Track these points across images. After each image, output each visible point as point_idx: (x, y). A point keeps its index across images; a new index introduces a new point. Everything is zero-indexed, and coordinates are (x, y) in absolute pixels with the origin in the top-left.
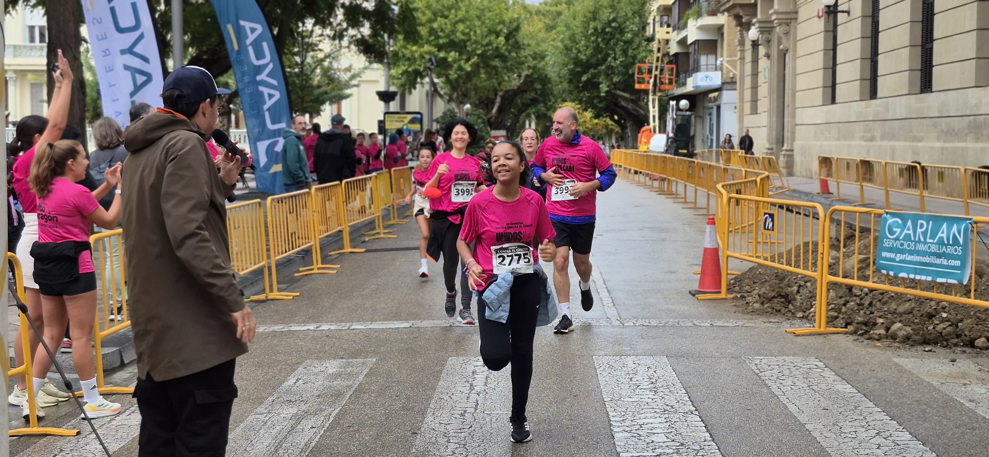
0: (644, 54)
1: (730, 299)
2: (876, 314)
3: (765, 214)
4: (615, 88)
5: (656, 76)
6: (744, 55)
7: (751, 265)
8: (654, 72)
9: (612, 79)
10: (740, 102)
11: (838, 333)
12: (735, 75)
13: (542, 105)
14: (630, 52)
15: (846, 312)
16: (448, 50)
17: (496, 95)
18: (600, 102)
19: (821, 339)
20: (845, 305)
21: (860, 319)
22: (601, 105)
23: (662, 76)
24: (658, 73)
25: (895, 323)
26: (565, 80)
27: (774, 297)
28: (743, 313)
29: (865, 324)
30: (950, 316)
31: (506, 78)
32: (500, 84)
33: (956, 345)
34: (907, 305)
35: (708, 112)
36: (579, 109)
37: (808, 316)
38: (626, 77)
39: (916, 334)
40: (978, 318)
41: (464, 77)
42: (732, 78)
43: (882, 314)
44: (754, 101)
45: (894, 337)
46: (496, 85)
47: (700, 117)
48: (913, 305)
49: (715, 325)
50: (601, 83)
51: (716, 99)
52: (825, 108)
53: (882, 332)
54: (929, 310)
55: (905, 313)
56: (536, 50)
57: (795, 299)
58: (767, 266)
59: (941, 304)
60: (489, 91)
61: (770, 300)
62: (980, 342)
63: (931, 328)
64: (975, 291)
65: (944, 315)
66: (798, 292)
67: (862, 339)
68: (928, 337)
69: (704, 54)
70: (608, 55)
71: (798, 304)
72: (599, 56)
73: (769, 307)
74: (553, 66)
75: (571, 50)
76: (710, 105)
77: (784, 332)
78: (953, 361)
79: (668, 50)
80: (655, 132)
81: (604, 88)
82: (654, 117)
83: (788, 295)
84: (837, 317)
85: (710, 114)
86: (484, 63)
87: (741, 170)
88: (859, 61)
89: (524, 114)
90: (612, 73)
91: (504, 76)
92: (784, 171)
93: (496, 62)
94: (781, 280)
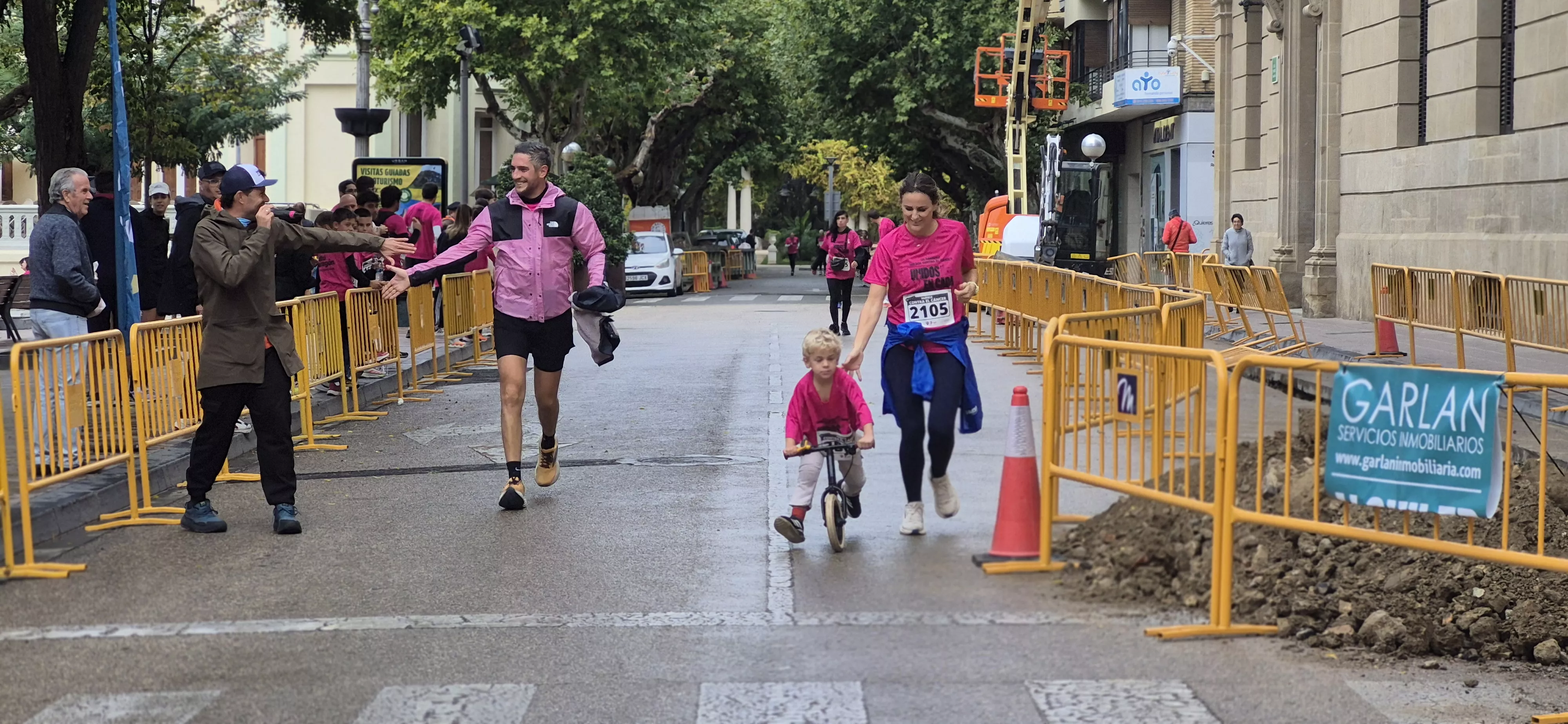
0: (998, 24)
1: (1057, 571)
2: (1341, 592)
3: (1120, 376)
4: (932, 106)
5: (1020, 75)
6: (1230, 28)
7: (1114, 498)
8: (1017, 68)
9: (923, 82)
10: (1222, 142)
11: (1258, 635)
12: (1210, 74)
13: (766, 145)
14: (966, 18)
15: (1279, 590)
16: (524, 10)
17: (645, 119)
18: (905, 139)
19: (1216, 645)
20: (1281, 575)
21: (1302, 603)
22: (908, 147)
23: (1039, 77)
24: (1025, 68)
25: (1374, 610)
26: (811, 84)
27: (1142, 563)
28: (1073, 598)
29: (1314, 614)
30: (1488, 595)
31: (669, 80)
32: (650, 93)
33: (1495, 656)
34: (1404, 574)
35: (1153, 163)
36: (855, 155)
37: (1206, 602)
38: (958, 77)
39: (1411, 634)
40: (1547, 597)
41: (562, 75)
42: (1206, 82)
43: (1351, 592)
44: (1254, 138)
45: (1368, 641)
46: (642, 95)
47: (1136, 176)
48: (1417, 573)
49: (998, 621)
50: (898, 92)
51: (1169, 133)
52: (1402, 154)
53: (1346, 629)
54: (1448, 583)
55: (1398, 590)
56: (744, 12)
57: (1187, 568)
58: (1148, 500)
59: (1473, 570)
60: (625, 110)
61: (1132, 569)
62: (1544, 649)
63: (1448, 620)
64: (1547, 540)
65: (1478, 592)
66: (1199, 552)
67: (1301, 645)
68: (1438, 638)
69: (1141, 25)
70: (915, 25)
71: (1192, 578)
72: (893, 28)
73: (1129, 585)
74: (781, 51)
75: (825, 13)
76: (1157, 146)
77: (1142, 634)
78: (1472, 685)
79: (1061, 15)
80: (1018, 211)
81: (904, 102)
82: (1017, 172)
83: (1172, 559)
84: (1262, 602)
85: (1157, 170)
86: (610, 42)
87: (1152, 294)
88: (1474, 43)
89: (719, 168)
90: (923, 69)
91: (663, 75)
92: (1313, 304)
93: (639, 41)
94: (1164, 527)
